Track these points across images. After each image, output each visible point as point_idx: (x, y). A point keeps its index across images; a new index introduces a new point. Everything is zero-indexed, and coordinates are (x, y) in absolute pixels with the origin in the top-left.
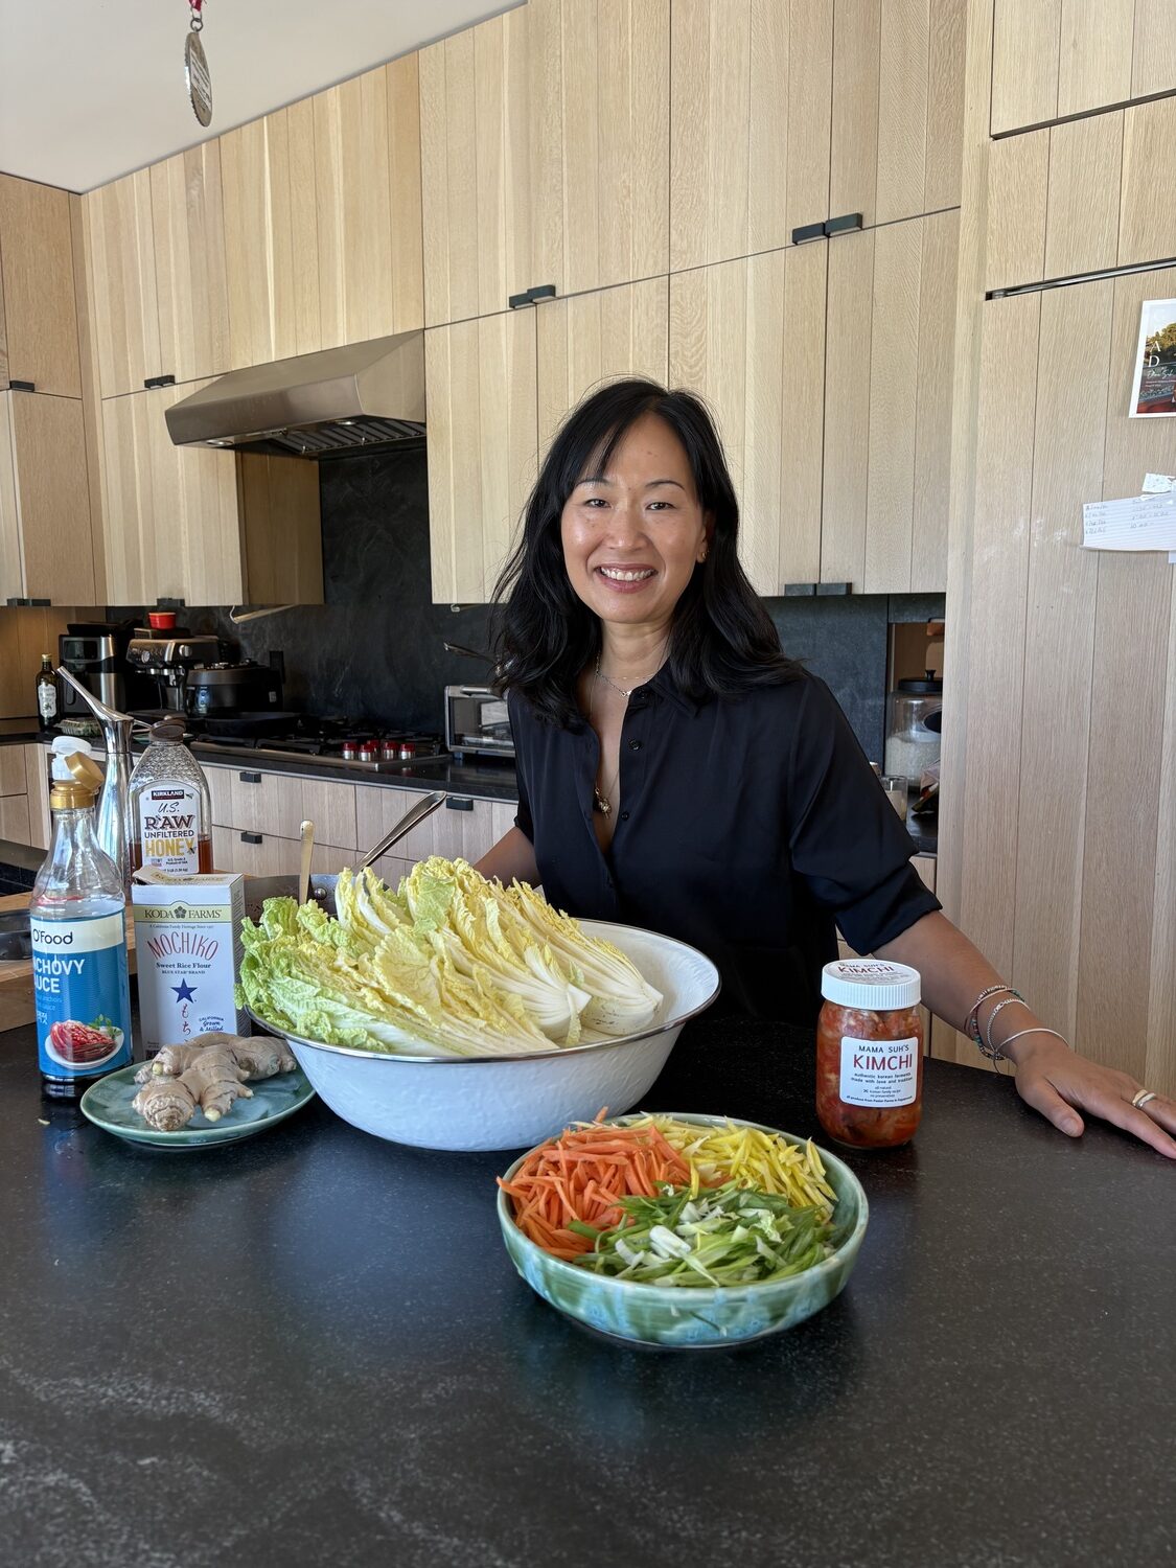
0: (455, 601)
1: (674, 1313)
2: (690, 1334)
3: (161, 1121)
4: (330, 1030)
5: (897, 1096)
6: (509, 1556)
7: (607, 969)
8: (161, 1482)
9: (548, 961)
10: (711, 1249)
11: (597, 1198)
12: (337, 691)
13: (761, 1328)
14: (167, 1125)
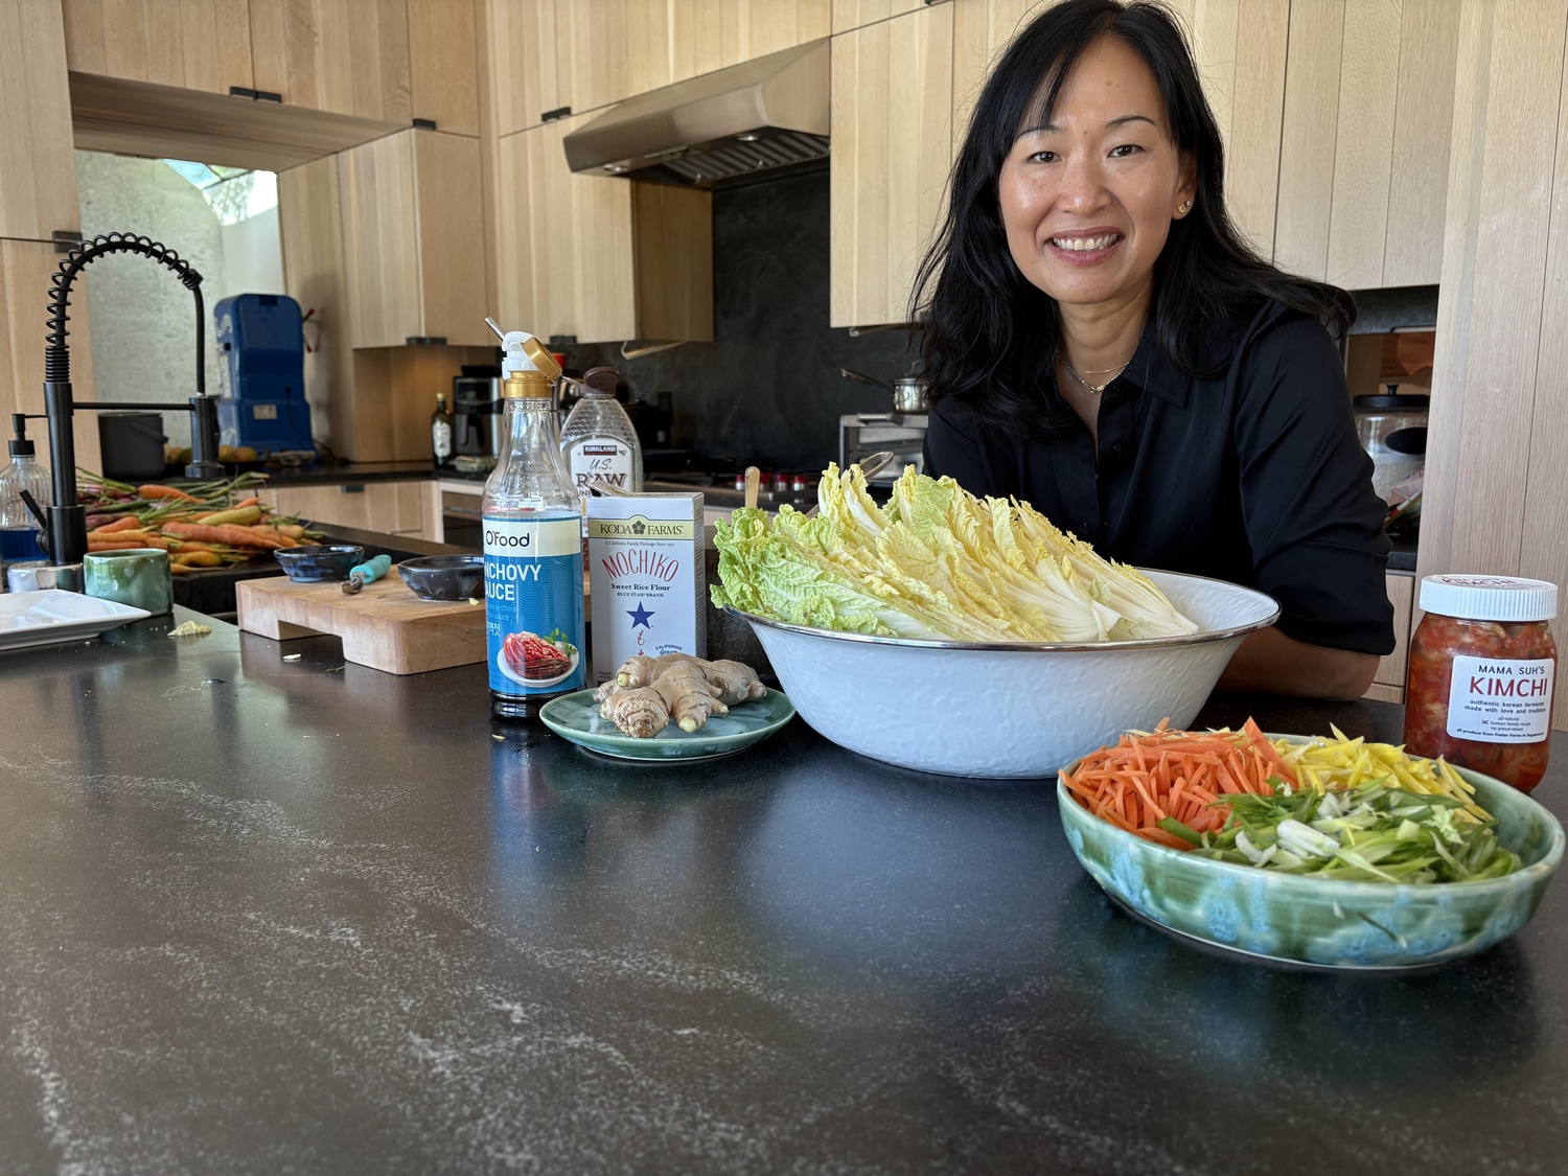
0: (855, 323)
1: (1337, 912)
2: (1354, 944)
3: (634, 725)
4: (834, 617)
5: (1526, 730)
6: (1190, 1163)
7: (1129, 595)
8: (707, 1053)
9: (1067, 573)
10: (1368, 847)
11: (1188, 796)
12: (725, 431)
13: (1450, 944)
14: (640, 730)
